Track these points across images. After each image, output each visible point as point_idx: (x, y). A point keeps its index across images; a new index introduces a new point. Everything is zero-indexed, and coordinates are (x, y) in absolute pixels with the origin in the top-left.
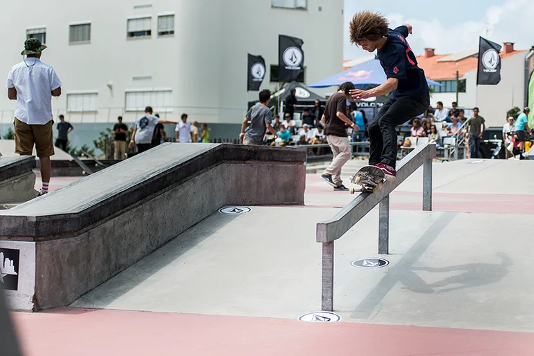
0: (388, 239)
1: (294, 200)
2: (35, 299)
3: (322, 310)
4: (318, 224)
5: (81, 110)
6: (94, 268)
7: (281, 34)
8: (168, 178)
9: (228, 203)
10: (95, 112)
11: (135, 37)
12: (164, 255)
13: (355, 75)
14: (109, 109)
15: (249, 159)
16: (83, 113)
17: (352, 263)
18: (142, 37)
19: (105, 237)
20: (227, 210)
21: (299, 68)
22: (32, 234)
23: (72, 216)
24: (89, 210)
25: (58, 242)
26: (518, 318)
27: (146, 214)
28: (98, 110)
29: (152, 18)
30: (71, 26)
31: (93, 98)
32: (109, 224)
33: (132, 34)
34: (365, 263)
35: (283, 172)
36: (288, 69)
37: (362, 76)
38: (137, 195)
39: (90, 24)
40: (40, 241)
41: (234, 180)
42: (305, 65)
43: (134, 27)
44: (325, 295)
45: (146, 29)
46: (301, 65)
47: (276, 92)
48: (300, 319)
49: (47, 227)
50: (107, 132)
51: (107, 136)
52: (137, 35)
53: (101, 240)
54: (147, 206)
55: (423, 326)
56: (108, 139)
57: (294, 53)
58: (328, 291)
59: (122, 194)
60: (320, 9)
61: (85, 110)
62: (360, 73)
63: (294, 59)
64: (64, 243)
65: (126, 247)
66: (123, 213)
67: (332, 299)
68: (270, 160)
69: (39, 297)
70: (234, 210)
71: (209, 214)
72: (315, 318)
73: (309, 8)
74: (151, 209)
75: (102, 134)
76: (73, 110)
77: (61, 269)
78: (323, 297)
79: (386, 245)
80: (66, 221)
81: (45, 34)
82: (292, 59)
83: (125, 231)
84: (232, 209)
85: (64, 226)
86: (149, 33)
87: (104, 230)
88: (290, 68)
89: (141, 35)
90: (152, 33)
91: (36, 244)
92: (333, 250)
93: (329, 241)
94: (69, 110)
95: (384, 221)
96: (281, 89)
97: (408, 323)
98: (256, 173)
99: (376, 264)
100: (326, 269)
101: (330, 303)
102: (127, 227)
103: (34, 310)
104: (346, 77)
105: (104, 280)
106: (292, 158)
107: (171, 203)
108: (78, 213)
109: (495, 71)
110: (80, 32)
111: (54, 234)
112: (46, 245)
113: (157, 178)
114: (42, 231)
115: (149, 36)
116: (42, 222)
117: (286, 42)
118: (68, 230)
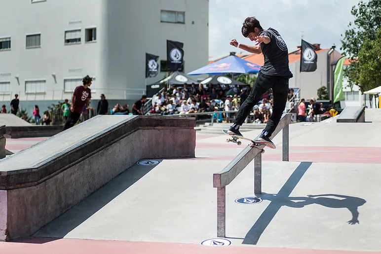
0: (261, 183)
1: (188, 154)
2: (7, 232)
3: (218, 236)
4: (214, 174)
5: (35, 92)
6: (50, 208)
7: (169, 39)
8: (102, 140)
9: (143, 157)
10: (44, 93)
11: (70, 43)
12: (100, 196)
13: (220, 66)
14: (54, 91)
15: (157, 126)
16: (36, 94)
17: (236, 201)
18: (75, 43)
19: (57, 184)
20: (143, 163)
21: (180, 62)
22: (4, 184)
23: (34, 170)
24: (45, 166)
25: (23, 190)
26: (361, 240)
27: (86, 167)
28: (46, 92)
29: (82, 31)
30: (27, 36)
31: (43, 84)
32: (60, 176)
33: (68, 41)
34: (245, 201)
35: (181, 135)
36: (173, 63)
37: (224, 67)
38: (79, 154)
39: (40, 35)
40: (10, 189)
41: (147, 141)
42: (184, 60)
43: (70, 36)
44: (219, 226)
45: (78, 37)
46: (182, 60)
47: (165, 78)
48: (202, 244)
49: (15, 179)
50: (52, 107)
51: (52, 109)
52: (72, 42)
53: (54, 187)
54: (87, 161)
55: (292, 248)
56: (53, 111)
57: (177, 52)
58: (221, 223)
59: (69, 153)
60: (193, 23)
61: (38, 91)
62: (223, 65)
63: (177, 56)
64: (28, 190)
65: (72, 191)
66: (70, 167)
67: (225, 228)
68: (171, 126)
69: (10, 231)
70: (148, 163)
71: (131, 166)
72: (213, 243)
73: (186, 22)
74: (90, 163)
75: (49, 107)
76: (29, 92)
77: (26, 209)
78: (218, 227)
79: (259, 187)
80: (29, 174)
81: (10, 41)
82: (176, 56)
83: (71, 180)
84: (146, 161)
85: (28, 178)
86: (79, 40)
87: (57, 179)
88: (174, 62)
89: (74, 42)
90: (81, 40)
91: (8, 191)
92: (225, 193)
93: (222, 186)
94: (26, 92)
95: (258, 170)
96: (169, 76)
97: (282, 246)
98: (162, 135)
99: (253, 201)
100: (220, 207)
101: (223, 232)
102: (73, 177)
103: (6, 241)
104: (213, 68)
105: (57, 216)
106: (186, 124)
107: (104, 158)
108: (37, 168)
109: (313, 62)
110: (33, 40)
111: (21, 184)
112: (15, 193)
113: (94, 141)
114: (12, 182)
115: (79, 42)
116: (12, 175)
117: (172, 45)
118: (30, 180)
